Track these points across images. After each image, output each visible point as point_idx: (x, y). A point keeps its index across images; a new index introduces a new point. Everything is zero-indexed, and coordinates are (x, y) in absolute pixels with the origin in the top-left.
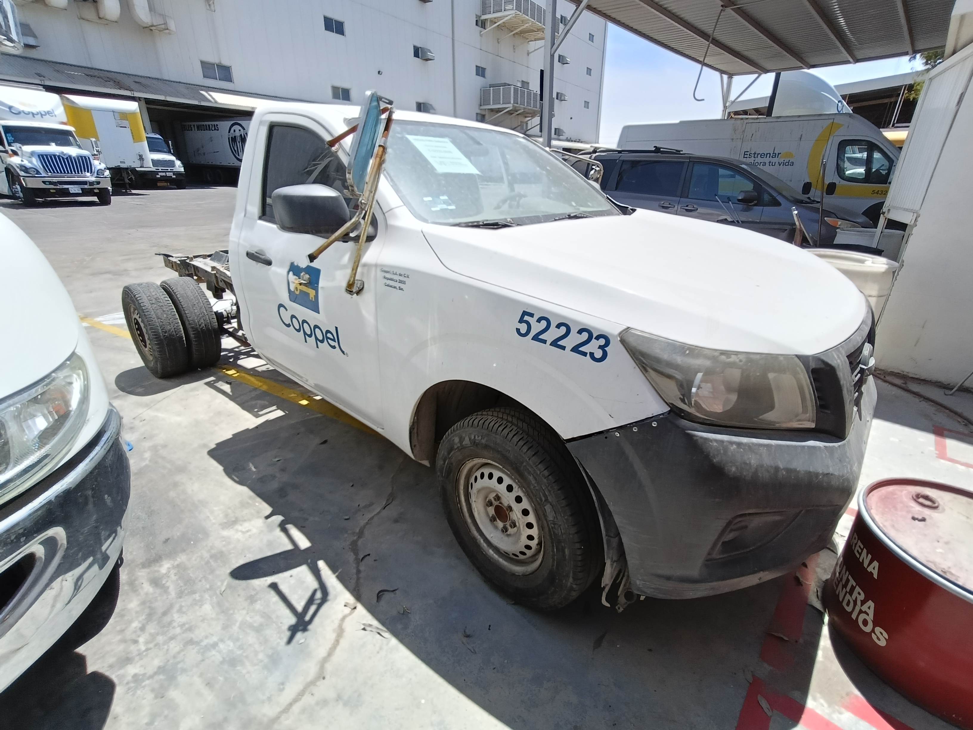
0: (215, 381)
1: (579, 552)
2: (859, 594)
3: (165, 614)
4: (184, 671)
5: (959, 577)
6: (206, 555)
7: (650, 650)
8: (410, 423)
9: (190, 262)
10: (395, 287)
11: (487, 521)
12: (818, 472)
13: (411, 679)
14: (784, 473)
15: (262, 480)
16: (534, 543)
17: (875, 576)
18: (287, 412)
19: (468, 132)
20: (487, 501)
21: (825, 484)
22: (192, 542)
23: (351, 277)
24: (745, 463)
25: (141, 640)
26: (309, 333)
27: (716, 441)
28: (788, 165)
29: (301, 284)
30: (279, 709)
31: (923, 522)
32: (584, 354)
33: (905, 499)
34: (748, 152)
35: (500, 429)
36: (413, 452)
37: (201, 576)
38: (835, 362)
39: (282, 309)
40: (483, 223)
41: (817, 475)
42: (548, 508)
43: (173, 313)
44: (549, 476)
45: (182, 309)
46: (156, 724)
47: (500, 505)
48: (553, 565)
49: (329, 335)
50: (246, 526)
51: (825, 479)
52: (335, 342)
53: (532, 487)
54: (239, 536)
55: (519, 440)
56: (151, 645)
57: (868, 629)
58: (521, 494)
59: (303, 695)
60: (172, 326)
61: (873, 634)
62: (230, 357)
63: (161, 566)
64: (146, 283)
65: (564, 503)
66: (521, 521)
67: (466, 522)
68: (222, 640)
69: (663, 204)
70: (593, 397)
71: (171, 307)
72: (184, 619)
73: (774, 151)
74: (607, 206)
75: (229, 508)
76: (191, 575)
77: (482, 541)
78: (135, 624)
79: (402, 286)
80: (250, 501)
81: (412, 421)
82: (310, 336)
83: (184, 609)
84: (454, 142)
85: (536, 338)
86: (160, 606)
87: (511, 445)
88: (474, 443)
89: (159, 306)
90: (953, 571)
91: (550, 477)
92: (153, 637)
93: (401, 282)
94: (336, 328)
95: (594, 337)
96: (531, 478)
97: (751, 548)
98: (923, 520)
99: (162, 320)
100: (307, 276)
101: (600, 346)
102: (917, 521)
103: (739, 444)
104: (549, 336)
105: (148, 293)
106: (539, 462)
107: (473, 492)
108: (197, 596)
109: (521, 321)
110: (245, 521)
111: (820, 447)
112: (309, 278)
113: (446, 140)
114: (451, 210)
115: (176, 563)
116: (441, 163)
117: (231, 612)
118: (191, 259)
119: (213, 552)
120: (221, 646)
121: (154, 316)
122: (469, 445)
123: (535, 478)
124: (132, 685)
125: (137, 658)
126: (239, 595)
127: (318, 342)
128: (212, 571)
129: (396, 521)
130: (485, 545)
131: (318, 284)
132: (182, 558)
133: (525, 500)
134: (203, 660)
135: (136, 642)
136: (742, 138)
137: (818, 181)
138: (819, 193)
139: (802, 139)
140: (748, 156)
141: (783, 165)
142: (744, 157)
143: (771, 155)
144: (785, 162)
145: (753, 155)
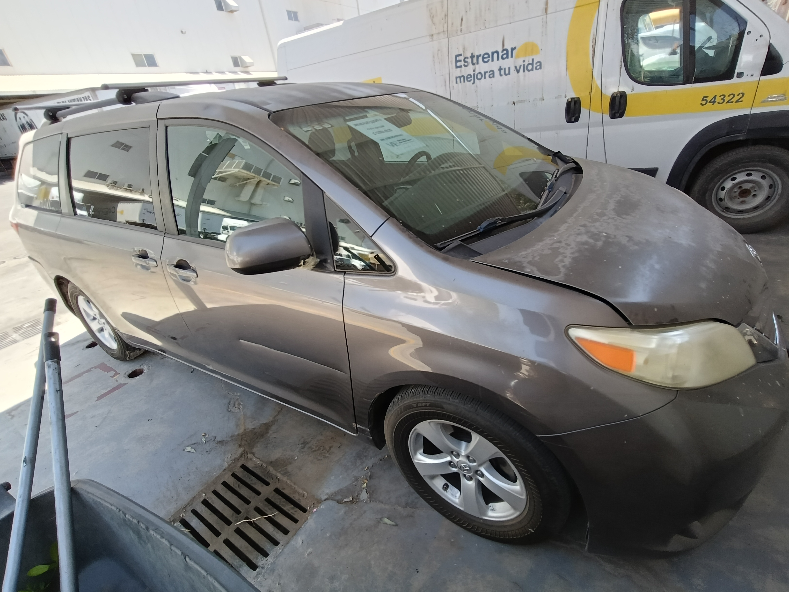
28: (532, 70)
34: (460, 55)
73: (503, 45)
136: (446, 29)
137: (590, 93)
138: (596, 116)
139: (549, 11)
140: (462, 63)
141: (524, 71)
142: (457, 67)
143: (501, 54)
144: (526, 63)
145: (469, 60)
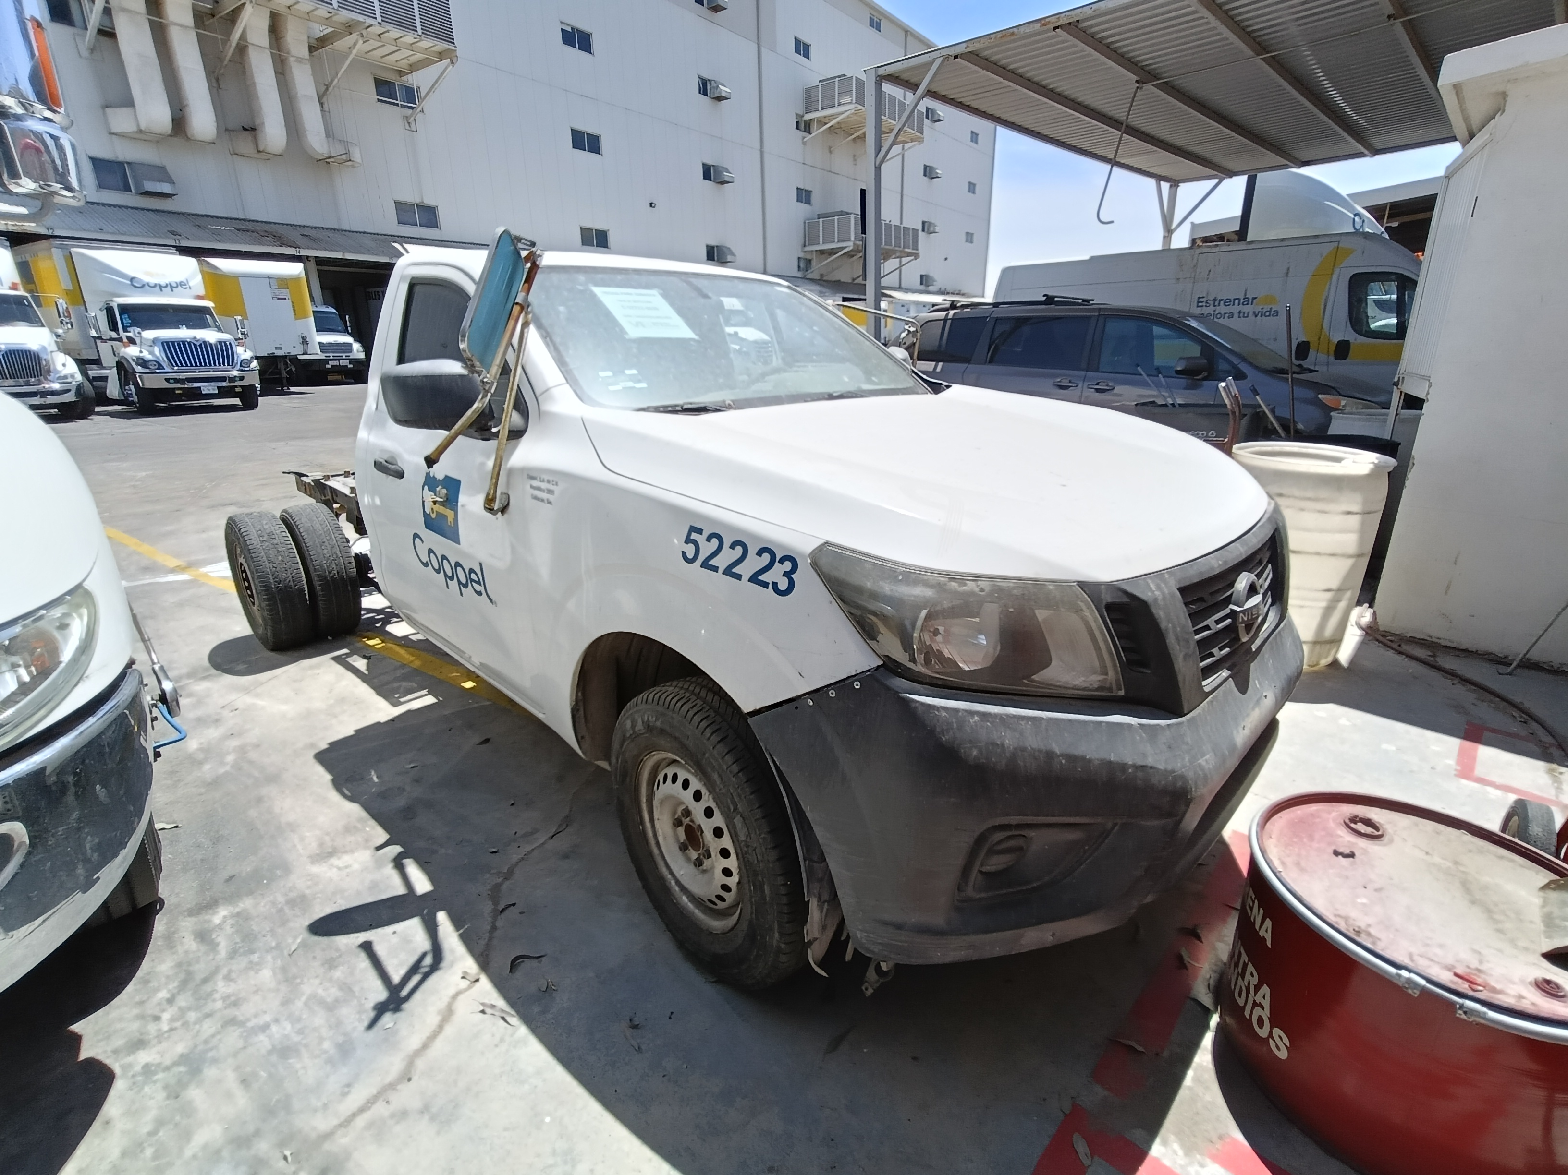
0: (348, 655)
1: (783, 891)
2: (1252, 975)
3: (205, 981)
4: (215, 1061)
5: (1379, 939)
6: (281, 899)
7: (915, 1059)
8: (571, 701)
9: (326, 483)
10: (543, 500)
11: (675, 848)
12: (1126, 762)
13: (536, 1087)
14: (1063, 761)
15: (383, 795)
16: (733, 881)
17: (1269, 944)
18: (441, 699)
19: (693, 280)
20: (676, 817)
21: (1139, 782)
22: (265, 881)
23: (490, 489)
24: (994, 744)
25: (166, 1016)
26: (450, 574)
27: (945, 709)
28: (1269, 316)
29: (435, 502)
30: (335, 1122)
31: (1351, 859)
32: (765, 585)
33: (1332, 825)
34: (1204, 298)
35: (679, 704)
36: (581, 748)
37: (268, 929)
38: (1150, 594)
39: (417, 540)
40: (682, 408)
41: (1123, 767)
42: (738, 821)
43: (291, 555)
44: (739, 772)
45: (305, 549)
46: (161, 1134)
47: (691, 823)
48: (752, 913)
49: (473, 576)
50: (346, 859)
51: (1140, 774)
52: (481, 585)
53: (717, 790)
54: (333, 874)
55: (702, 720)
56: (177, 1024)
57: (1263, 1033)
58: (713, 805)
59: (373, 1103)
60: (289, 574)
61: (1270, 1040)
62: (378, 621)
63: (215, 913)
64: (259, 513)
65: (759, 813)
66: (714, 845)
67: (651, 854)
68: (277, 1021)
69: (1060, 382)
70: (778, 648)
71: (290, 546)
72: (230, 989)
73: (1245, 295)
74: (910, 382)
75: (328, 834)
76: (254, 928)
77: (673, 883)
78: (163, 994)
79: (551, 497)
80: (359, 825)
81: (574, 698)
82: (452, 579)
83: (233, 975)
84: (666, 296)
85: (705, 565)
86: (201, 969)
87: (691, 727)
88: (649, 728)
89: (272, 544)
90: (1372, 931)
91: (740, 774)
92: (183, 1011)
93: (550, 492)
94: (481, 565)
95: (778, 559)
96: (715, 776)
97: (1035, 885)
98: (1352, 855)
99: (275, 565)
100: (445, 491)
101: (785, 572)
102: (1340, 857)
103: (984, 715)
104: (722, 561)
105: (259, 526)
106: (726, 751)
107: (656, 803)
108: (255, 957)
109: (688, 540)
110: (346, 852)
111: (1130, 726)
112: (446, 494)
113: (655, 292)
114: (640, 389)
115: (237, 910)
116: (637, 324)
117: (298, 981)
118: (327, 478)
119: (292, 895)
120: (274, 1028)
121: (265, 558)
122: (643, 731)
123: (720, 776)
124: (140, 1078)
125: (154, 1042)
126: (314, 958)
127: (462, 587)
128: (284, 923)
129: (566, 856)
130: (677, 889)
131: (457, 502)
132: (246, 904)
133: (717, 812)
134: (245, 1048)
135: (157, 1018)
136: (1193, 276)
137: (1319, 339)
138: (1322, 357)
139: (1290, 275)
140: (1204, 304)
141: (1261, 316)
142: (1198, 306)
143: (1242, 301)
144: (1264, 310)
145: (1212, 303)
